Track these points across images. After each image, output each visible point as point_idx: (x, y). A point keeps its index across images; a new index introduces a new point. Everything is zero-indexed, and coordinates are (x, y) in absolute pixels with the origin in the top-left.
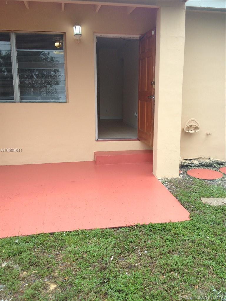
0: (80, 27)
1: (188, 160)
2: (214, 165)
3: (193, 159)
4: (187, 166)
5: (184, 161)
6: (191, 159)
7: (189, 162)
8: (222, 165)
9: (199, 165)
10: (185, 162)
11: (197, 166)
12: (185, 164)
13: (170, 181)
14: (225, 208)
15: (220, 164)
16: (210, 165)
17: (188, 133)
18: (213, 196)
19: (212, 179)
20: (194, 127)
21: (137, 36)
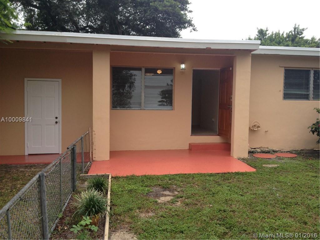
1: (253, 149)
2: (271, 152)
3: (257, 148)
4: (253, 152)
5: (250, 149)
6: (255, 148)
7: (254, 150)
8: (277, 152)
9: (261, 152)
11: (259, 153)
12: (251, 151)
13: (243, 159)
14: (276, 168)
15: (275, 151)
16: (268, 152)
17: (253, 130)
18: (269, 164)
19: (269, 158)
20: (257, 126)
21: (219, 69)
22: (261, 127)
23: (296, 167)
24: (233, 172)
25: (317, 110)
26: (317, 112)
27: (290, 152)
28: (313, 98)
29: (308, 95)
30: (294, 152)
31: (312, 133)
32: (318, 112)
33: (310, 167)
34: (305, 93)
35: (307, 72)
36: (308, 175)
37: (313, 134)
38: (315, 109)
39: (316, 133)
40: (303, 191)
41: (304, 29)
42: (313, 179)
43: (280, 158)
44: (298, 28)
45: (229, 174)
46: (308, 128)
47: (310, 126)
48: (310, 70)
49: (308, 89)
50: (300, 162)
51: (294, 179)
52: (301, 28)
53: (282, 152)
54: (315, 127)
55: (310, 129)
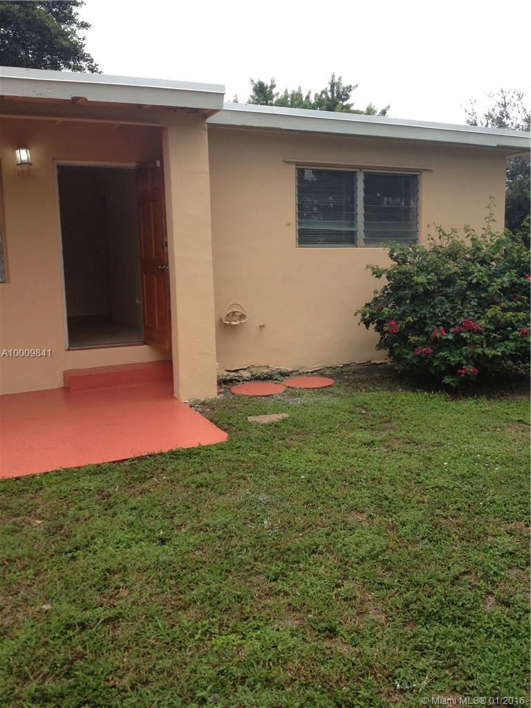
0: (28, 151)
1: (233, 371)
2: (276, 377)
3: (241, 369)
4: (231, 381)
5: (226, 373)
6: (238, 370)
7: (235, 374)
8: (288, 376)
9: (251, 379)
10: (229, 375)
11: (247, 381)
12: (228, 378)
13: (203, 403)
14: (279, 424)
15: (284, 374)
16: (268, 378)
17: (229, 326)
18: (265, 414)
19: (268, 394)
20: (238, 314)
21: (131, 165)
22: (247, 316)
23: (327, 417)
24: (165, 450)
25: (373, 269)
26: (373, 274)
27: (320, 373)
28: (364, 240)
29: (353, 234)
30: (328, 372)
31: (364, 325)
32: (375, 275)
33: (360, 413)
34: (347, 229)
35: (351, 176)
36: (353, 440)
37: (367, 327)
38: (368, 267)
39: (372, 326)
40: (336, 499)
41: (351, 86)
42: (364, 450)
43: (293, 393)
44: (338, 84)
45: (152, 460)
46: (355, 315)
47: (360, 309)
48: (355, 172)
49: (352, 218)
50: (338, 402)
51: (318, 457)
52: (344, 84)
53: (300, 374)
54: (370, 313)
55: (359, 316)
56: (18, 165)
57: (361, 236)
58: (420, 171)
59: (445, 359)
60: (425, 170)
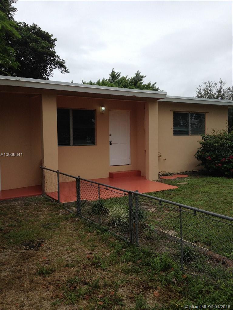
0: (105, 107)
3: (159, 172)
22: (162, 156)
25: (200, 142)
29: (188, 131)
44: (139, 75)
49: (188, 127)
56: (102, 111)
57: (190, 132)
58: (205, 113)
59: (225, 167)
60: (207, 113)
